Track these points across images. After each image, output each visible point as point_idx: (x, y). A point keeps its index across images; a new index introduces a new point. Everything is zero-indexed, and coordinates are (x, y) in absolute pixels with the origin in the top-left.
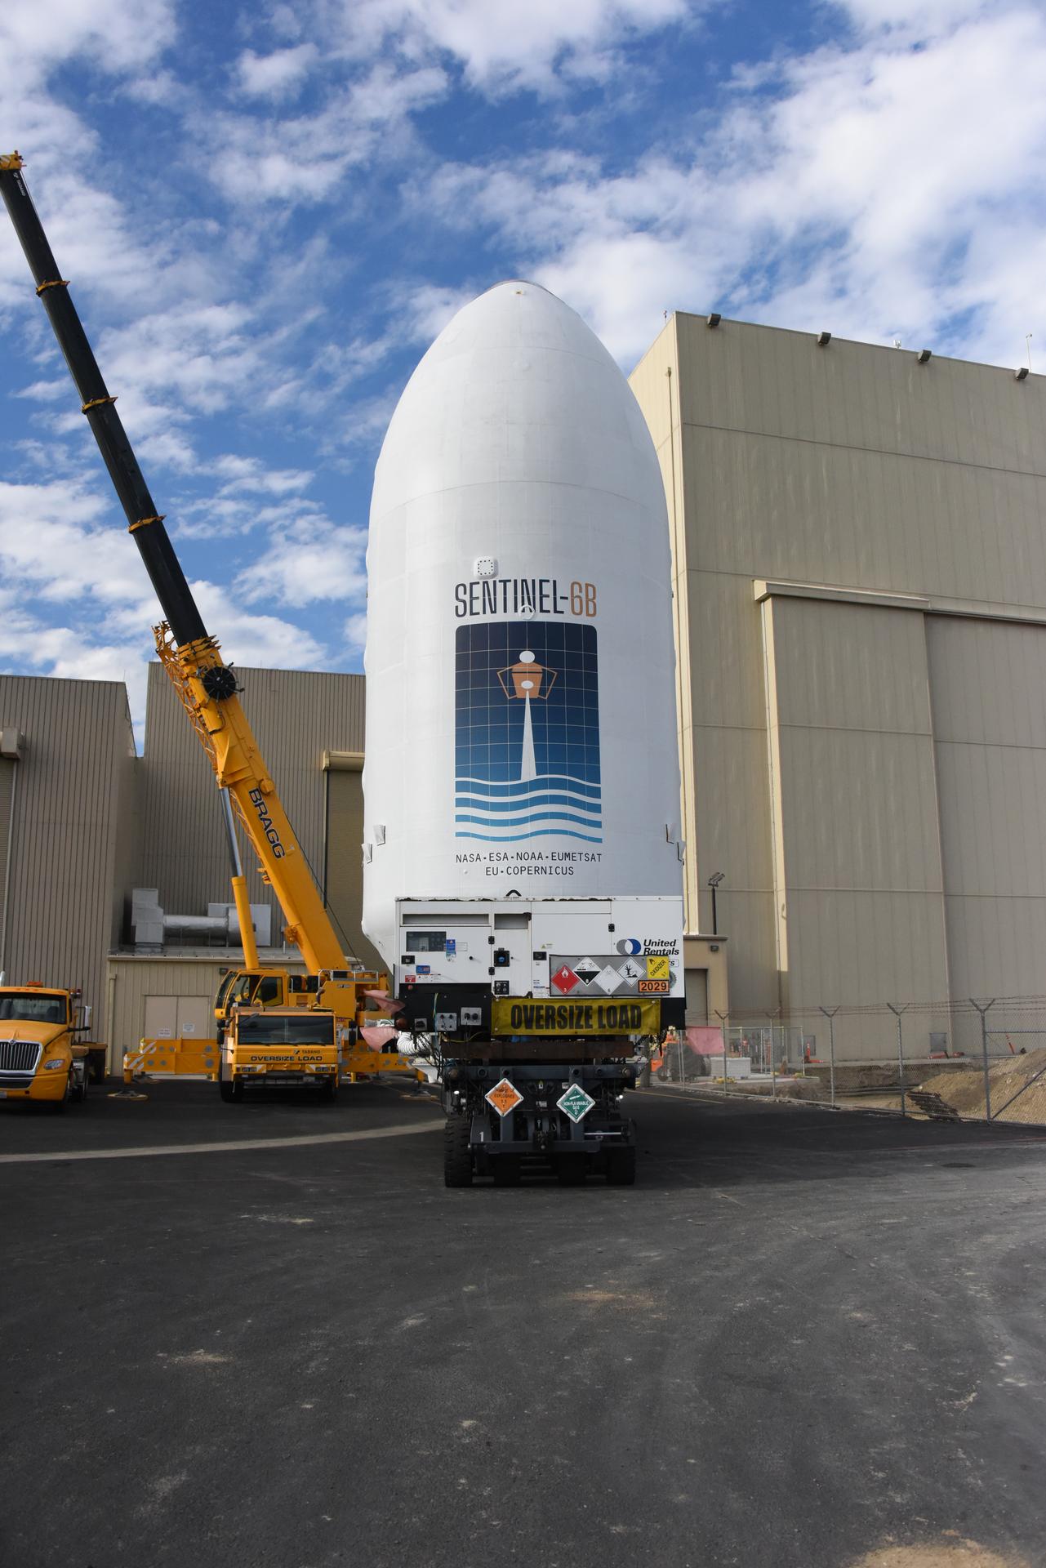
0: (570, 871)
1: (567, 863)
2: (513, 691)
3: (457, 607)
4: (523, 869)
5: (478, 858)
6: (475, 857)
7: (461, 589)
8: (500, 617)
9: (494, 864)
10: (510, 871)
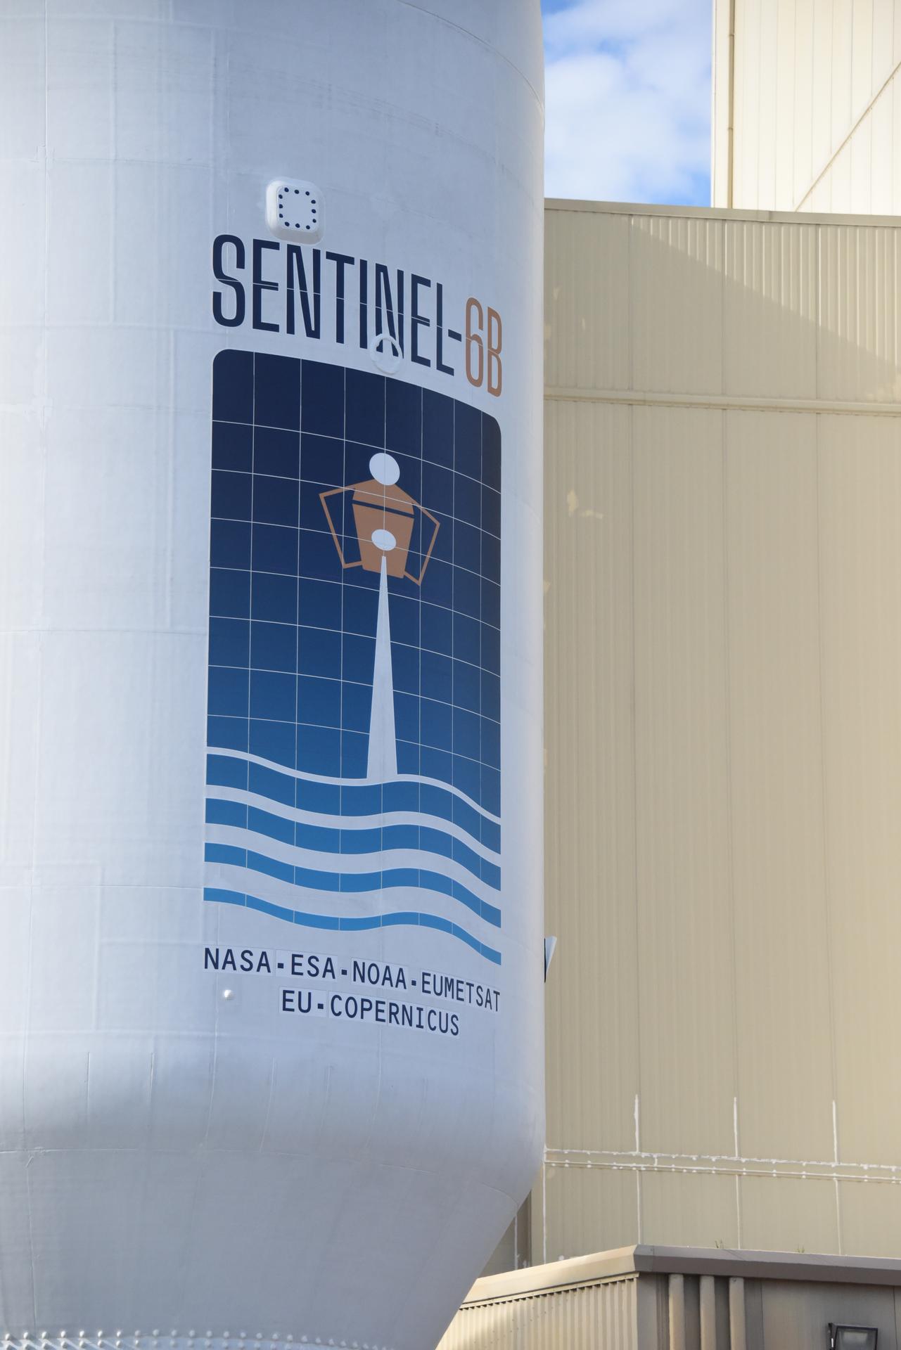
0: (450, 1025)
1: (446, 1004)
2: (353, 551)
3: (217, 297)
4: (367, 1005)
5: (264, 963)
6: (255, 960)
7: (229, 250)
8: (324, 351)
9: (303, 984)
10: (339, 1006)
